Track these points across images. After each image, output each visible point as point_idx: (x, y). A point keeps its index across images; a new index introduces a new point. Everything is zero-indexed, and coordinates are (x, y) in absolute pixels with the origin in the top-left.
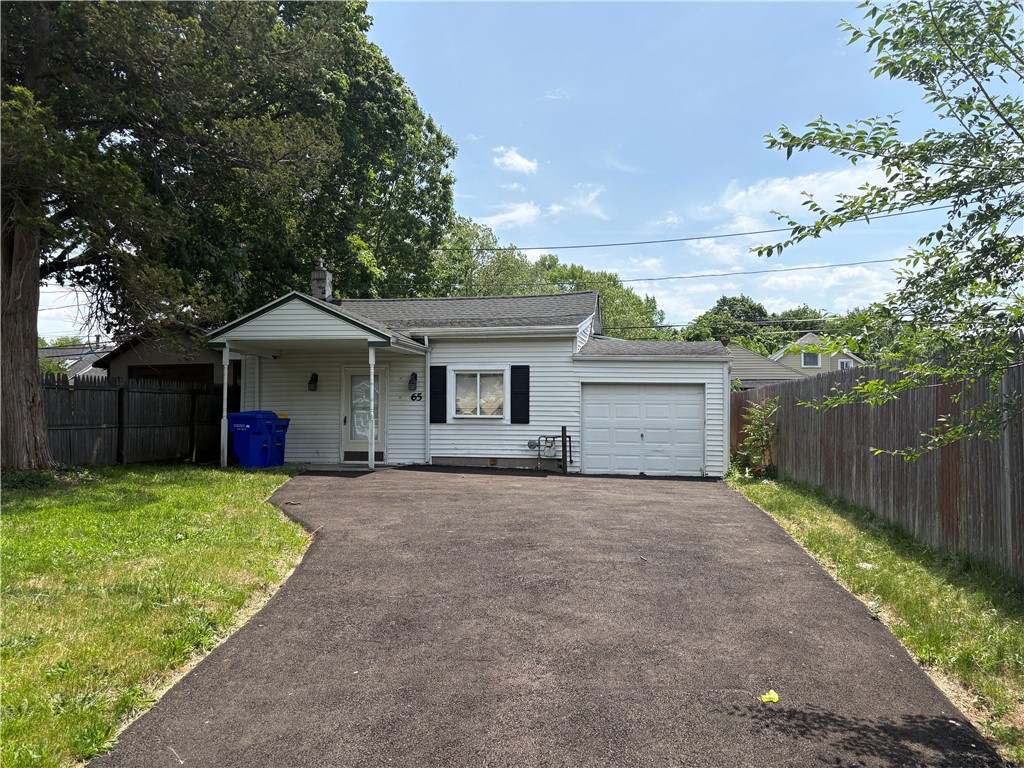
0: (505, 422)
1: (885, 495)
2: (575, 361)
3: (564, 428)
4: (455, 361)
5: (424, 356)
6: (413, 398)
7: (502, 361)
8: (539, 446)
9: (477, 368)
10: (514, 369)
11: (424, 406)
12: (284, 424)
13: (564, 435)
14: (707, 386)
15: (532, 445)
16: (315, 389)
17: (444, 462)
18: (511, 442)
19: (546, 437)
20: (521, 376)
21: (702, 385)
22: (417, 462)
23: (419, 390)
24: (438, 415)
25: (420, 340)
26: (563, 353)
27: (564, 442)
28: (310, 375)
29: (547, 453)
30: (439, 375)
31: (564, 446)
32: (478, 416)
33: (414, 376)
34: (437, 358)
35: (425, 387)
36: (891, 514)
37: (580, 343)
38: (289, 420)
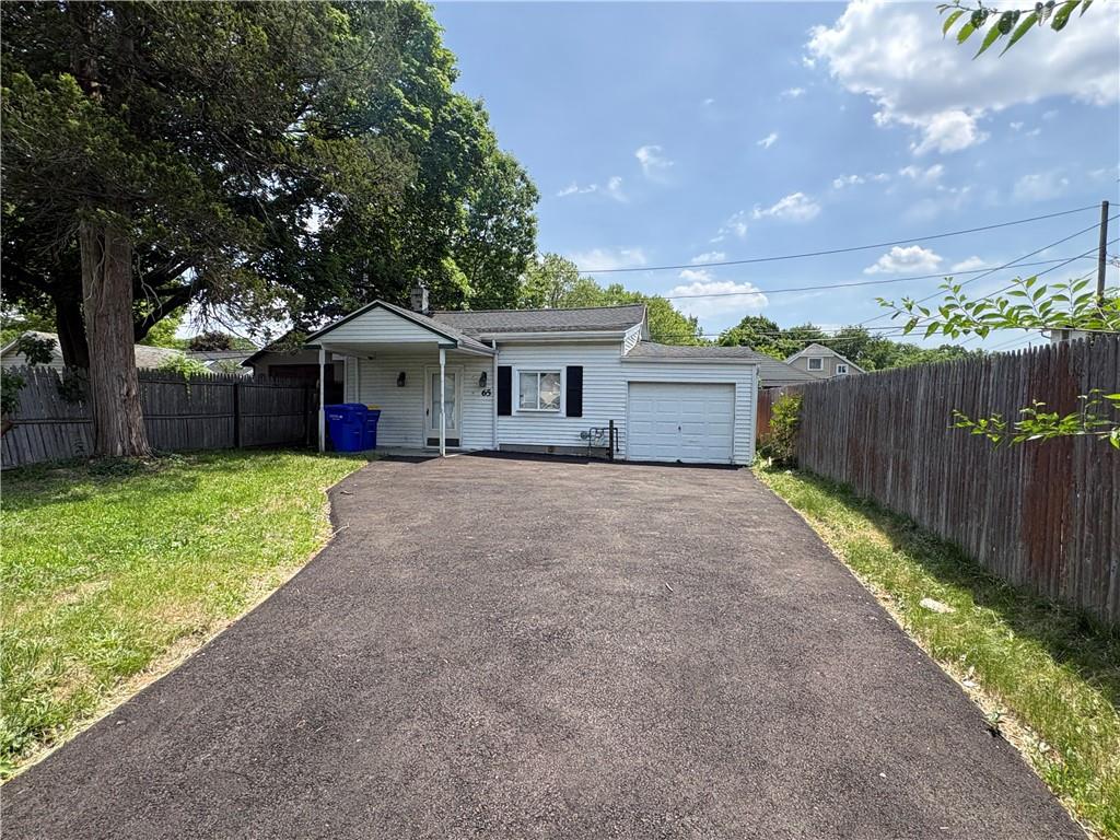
0: (560, 415)
1: (935, 506)
2: (623, 362)
3: (611, 422)
4: (521, 362)
5: (493, 358)
6: (484, 393)
7: (559, 362)
8: (590, 436)
9: (536, 368)
10: (570, 369)
11: (492, 401)
12: (376, 415)
13: (611, 428)
14: (737, 385)
15: (584, 436)
16: (403, 385)
17: (510, 449)
18: (565, 432)
19: (597, 429)
20: (575, 375)
21: (734, 384)
22: (486, 448)
23: (488, 387)
24: (504, 408)
25: (489, 344)
26: (612, 354)
27: (611, 433)
28: (398, 373)
29: (598, 443)
30: (505, 374)
31: (611, 437)
32: (539, 409)
33: (484, 375)
34: (504, 359)
35: (493, 384)
36: (943, 529)
37: (627, 348)
38: (379, 411)
